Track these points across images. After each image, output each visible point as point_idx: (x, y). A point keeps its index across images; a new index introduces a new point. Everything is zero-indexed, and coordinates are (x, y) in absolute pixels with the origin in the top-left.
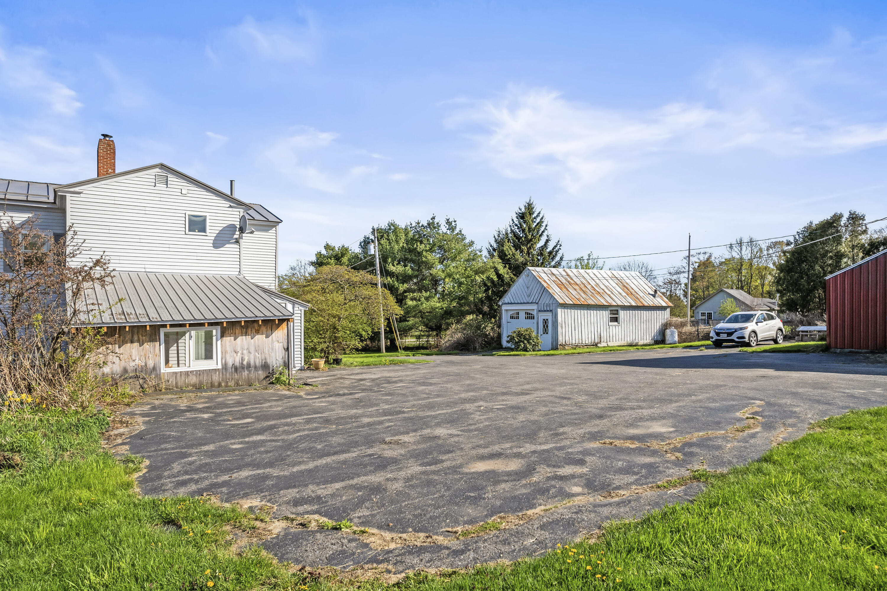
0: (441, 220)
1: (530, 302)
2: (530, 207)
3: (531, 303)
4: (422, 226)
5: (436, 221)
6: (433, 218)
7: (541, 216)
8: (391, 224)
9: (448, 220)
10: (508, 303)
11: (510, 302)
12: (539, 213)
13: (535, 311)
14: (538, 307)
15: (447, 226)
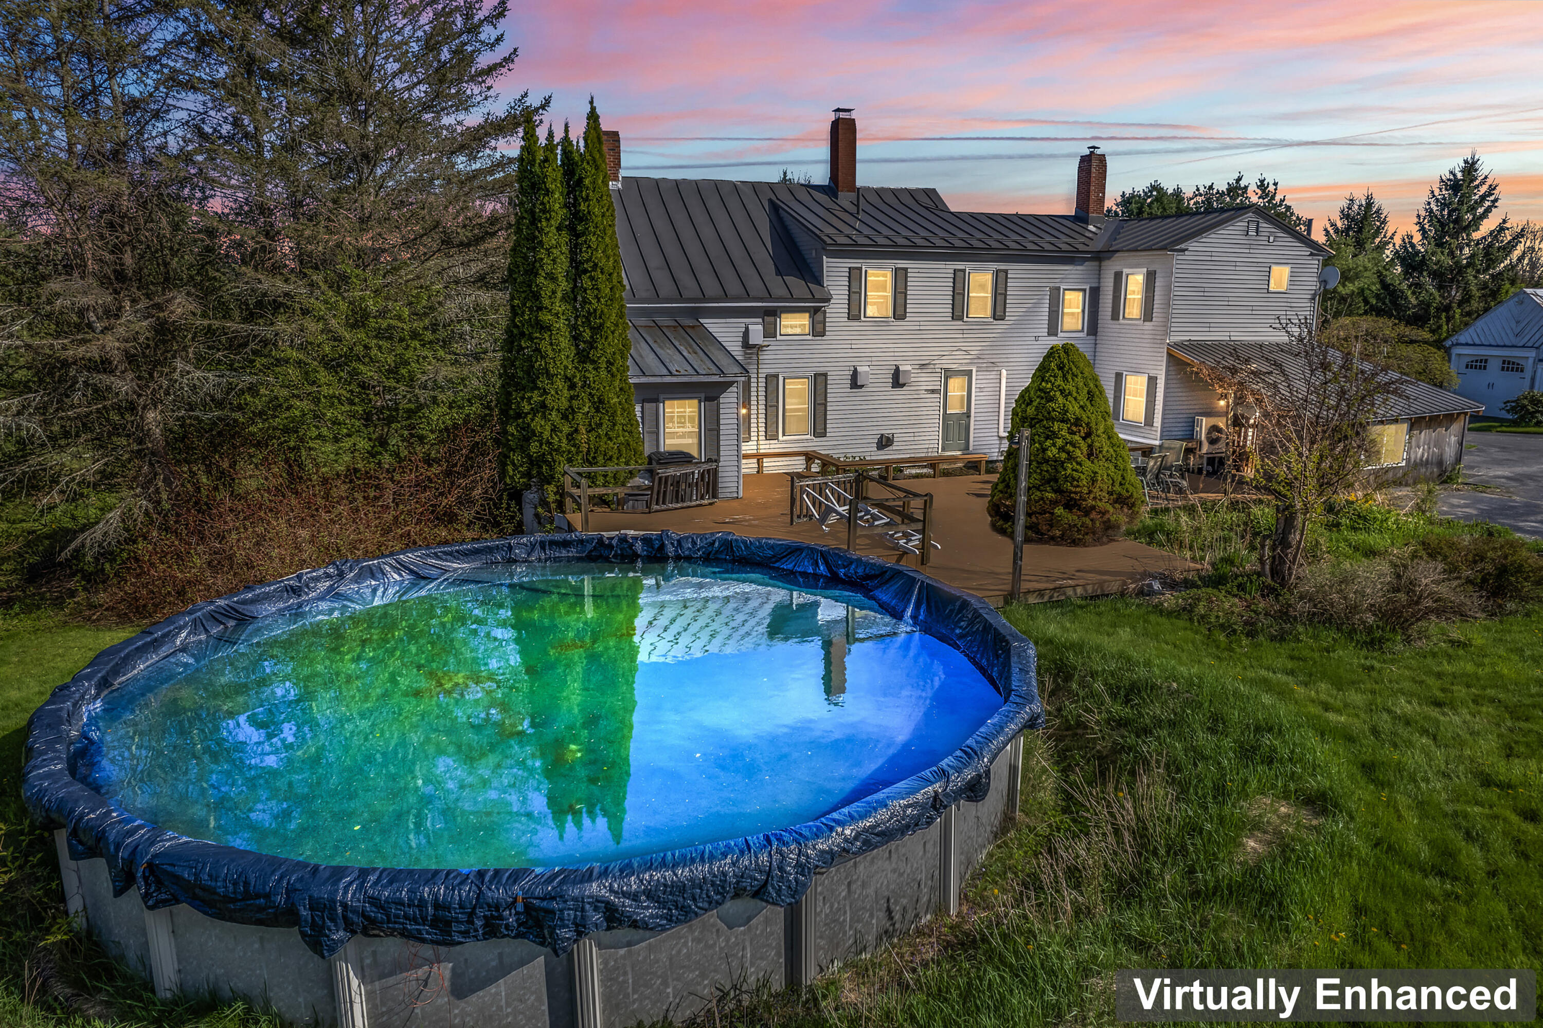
0: (1250, 181)
1: (1521, 344)
2: (1470, 167)
3: (1523, 346)
4: (1218, 192)
5: (1243, 183)
6: (1239, 180)
7: (1489, 182)
8: (1155, 187)
9: (1262, 181)
10: (1467, 344)
11: (1470, 342)
12: (1486, 177)
13: (1531, 361)
14: (1537, 354)
15: (1260, 192)
